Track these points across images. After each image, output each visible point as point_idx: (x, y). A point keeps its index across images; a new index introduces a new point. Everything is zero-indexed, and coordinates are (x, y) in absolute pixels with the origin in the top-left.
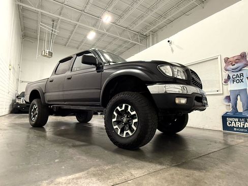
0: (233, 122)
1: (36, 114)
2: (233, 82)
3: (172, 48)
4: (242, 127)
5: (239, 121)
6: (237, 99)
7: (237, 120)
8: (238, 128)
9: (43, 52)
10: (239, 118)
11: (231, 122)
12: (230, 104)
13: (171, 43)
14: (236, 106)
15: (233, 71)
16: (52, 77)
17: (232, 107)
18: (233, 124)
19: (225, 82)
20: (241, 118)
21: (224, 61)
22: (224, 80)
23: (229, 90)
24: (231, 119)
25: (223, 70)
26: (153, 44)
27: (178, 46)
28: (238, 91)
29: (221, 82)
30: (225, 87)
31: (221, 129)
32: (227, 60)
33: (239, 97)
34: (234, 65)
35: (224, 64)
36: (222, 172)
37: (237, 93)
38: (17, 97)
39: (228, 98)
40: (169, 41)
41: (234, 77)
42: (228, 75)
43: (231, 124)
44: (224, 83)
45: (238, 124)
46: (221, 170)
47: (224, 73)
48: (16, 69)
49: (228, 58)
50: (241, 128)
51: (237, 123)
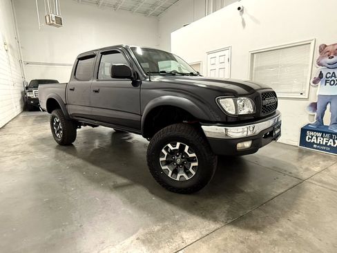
0: (314, 137)
1: (60, 129)
2: (326, 82)
3: (243, 20)
4: (324, 144)
5: (322, 137)
6: (326, 108)
7: (320, 134)
8: (319, 144)
9: (48, 18)
10: (323, 132)
11: (312, 137)
12: (316, 114)
13: (243, 10)
14: (322, 118)
15: (329, 66)
16: (72, 82)
17: (317, 118)
18: (314, 140)
19: (314, 82)
20: (326, 133)
21: (318, 49)
22: (312, 80)
23: (317, 94)
24: (312, 133)
25: (315, 62)
26: (215, 10)
27: (252, 17)
28: (329, 98)
29: (308, 81)
30: (313, 89)
31: (297, 143)
32: (323, 49)
33: (328, 106)
34: (333, 57)
35: (317, 55)
36: (281, 234)
37: (328, 100)
38: (27, 88)
39: (314, 106)
40: (239, 8)
41: (328, 75)
42: (321, 72)
43: (311, 139)
44: (312, 84)
45: (320, 140)
46: (281, 230)
47: (314, 68)
48: (14, 47)
49: (326, 46)
50: (322, 145)
51: (319, 138)
